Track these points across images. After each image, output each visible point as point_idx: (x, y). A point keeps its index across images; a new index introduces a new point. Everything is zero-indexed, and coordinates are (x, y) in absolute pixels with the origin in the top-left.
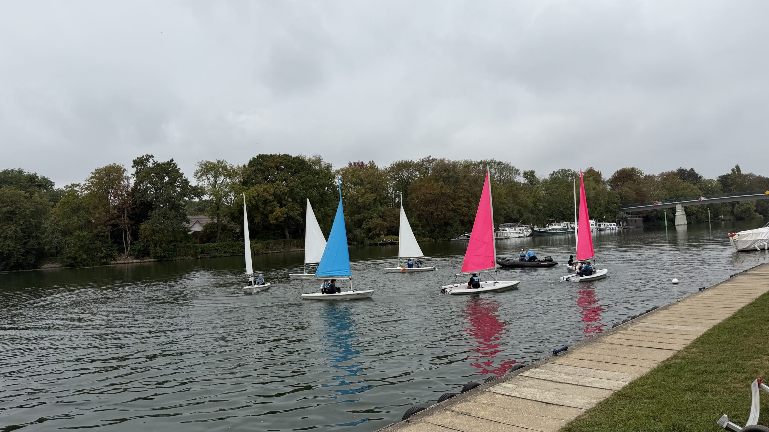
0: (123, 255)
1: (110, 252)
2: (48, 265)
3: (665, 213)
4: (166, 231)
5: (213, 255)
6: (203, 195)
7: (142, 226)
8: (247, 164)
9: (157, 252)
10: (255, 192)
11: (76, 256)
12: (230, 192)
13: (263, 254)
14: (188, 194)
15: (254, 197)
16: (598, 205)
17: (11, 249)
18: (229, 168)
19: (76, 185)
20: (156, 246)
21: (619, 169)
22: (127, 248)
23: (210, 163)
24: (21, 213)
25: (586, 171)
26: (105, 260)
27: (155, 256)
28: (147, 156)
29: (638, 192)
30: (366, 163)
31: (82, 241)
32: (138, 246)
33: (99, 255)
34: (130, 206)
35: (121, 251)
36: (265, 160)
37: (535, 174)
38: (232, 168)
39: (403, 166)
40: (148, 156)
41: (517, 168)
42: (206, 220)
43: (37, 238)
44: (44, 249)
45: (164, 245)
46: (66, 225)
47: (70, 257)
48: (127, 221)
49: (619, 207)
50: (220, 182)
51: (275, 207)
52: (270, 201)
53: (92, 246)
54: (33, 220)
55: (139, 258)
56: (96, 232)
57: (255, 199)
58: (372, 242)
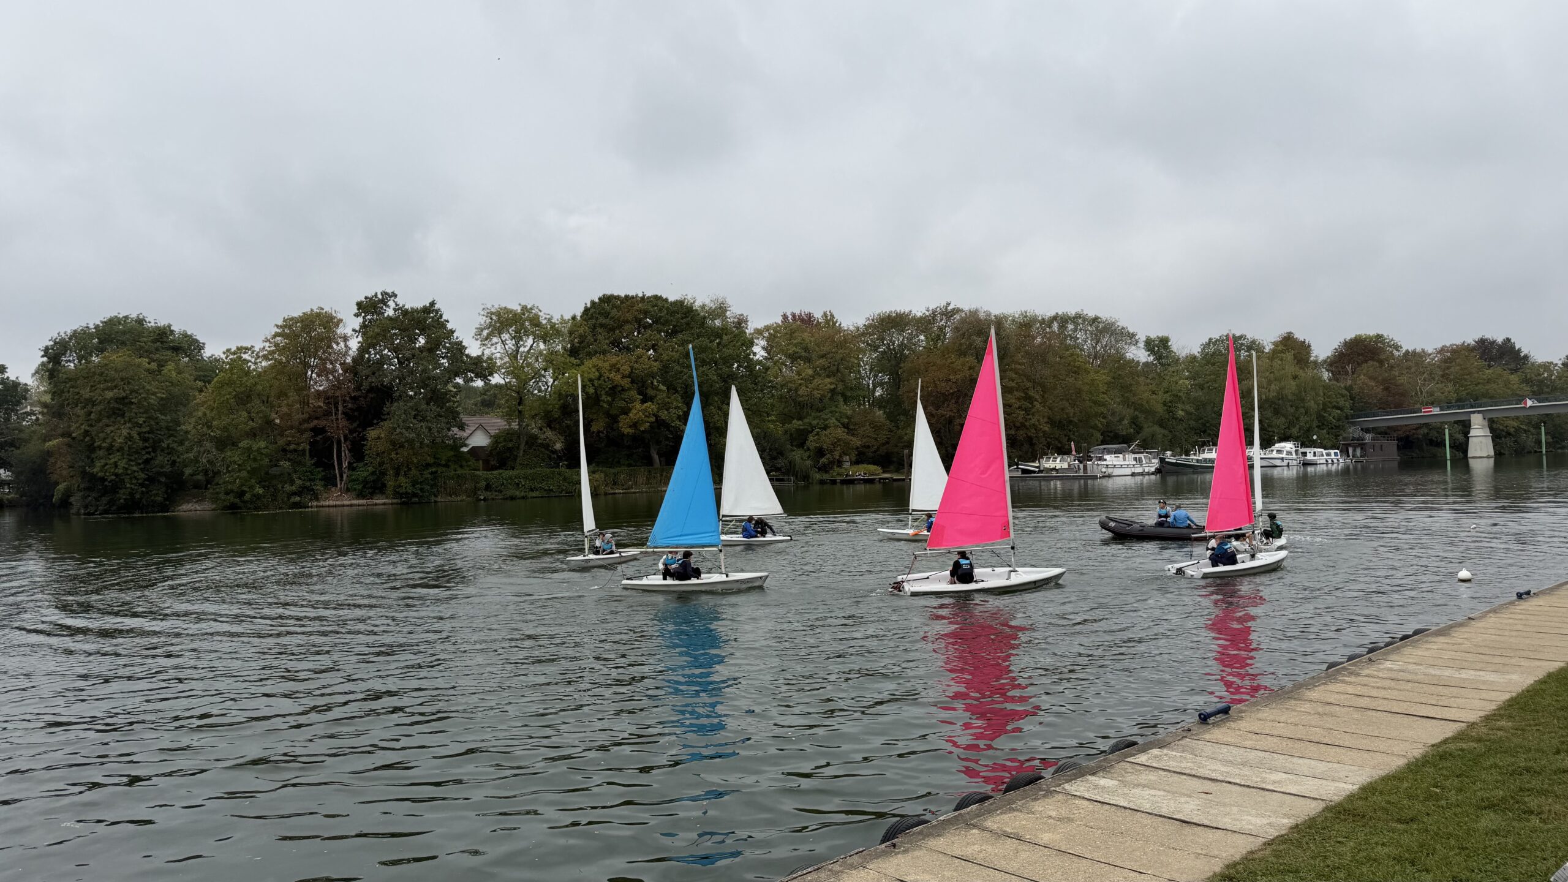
0: (333, 489)
1: (308, 484)
2: (190, 505)
3: (1447, 431)
4: (418, 444)
5: (509, 493)
6: (491, 374)
7: (372, 433)
8: (579, 314)
9: (400, 486)
10: (593, 370)
11: (244, 488)
12: (545, 370)
13: (606, 494)
14: (463, 373)
15: (591, 380)
16: (1303, 411)
17: (121, 471)
18: (544, 322)
19: (246, 348)
20: (397, 474)
21: (1350, 336)
22: (341, 476)
23: (507, 311)
24: (139, 402)
25: (1279, 339)
26: (297, 499)
27: (397, 494)
28: (384, 293)
29: (1388, 386)
30: (818, 315)
31: (255, 460)
32: (363, 473)
33: (288, 488)
34: (349, 393)
35: (330, 481)
36: (614, 306)
37: (1170, 344)
38: (549, 320)
39: (893, 322)
40: (386, 294)
41: (1131, 331)
42: (497, 423)
43: (170, 451)
44: (182, 473)
45: (414, 471)
46: (224, 427)
47: (232, 491)
48: (343, 422)
49: (1347, 418)
50: (526, 349)
51: (633, 401)
52: (623, 390)
53: (274, 471)
54: (163, 417)
55: (364, 497)
56: (281, 442)
57: (593, 385)
58: (826, 477)
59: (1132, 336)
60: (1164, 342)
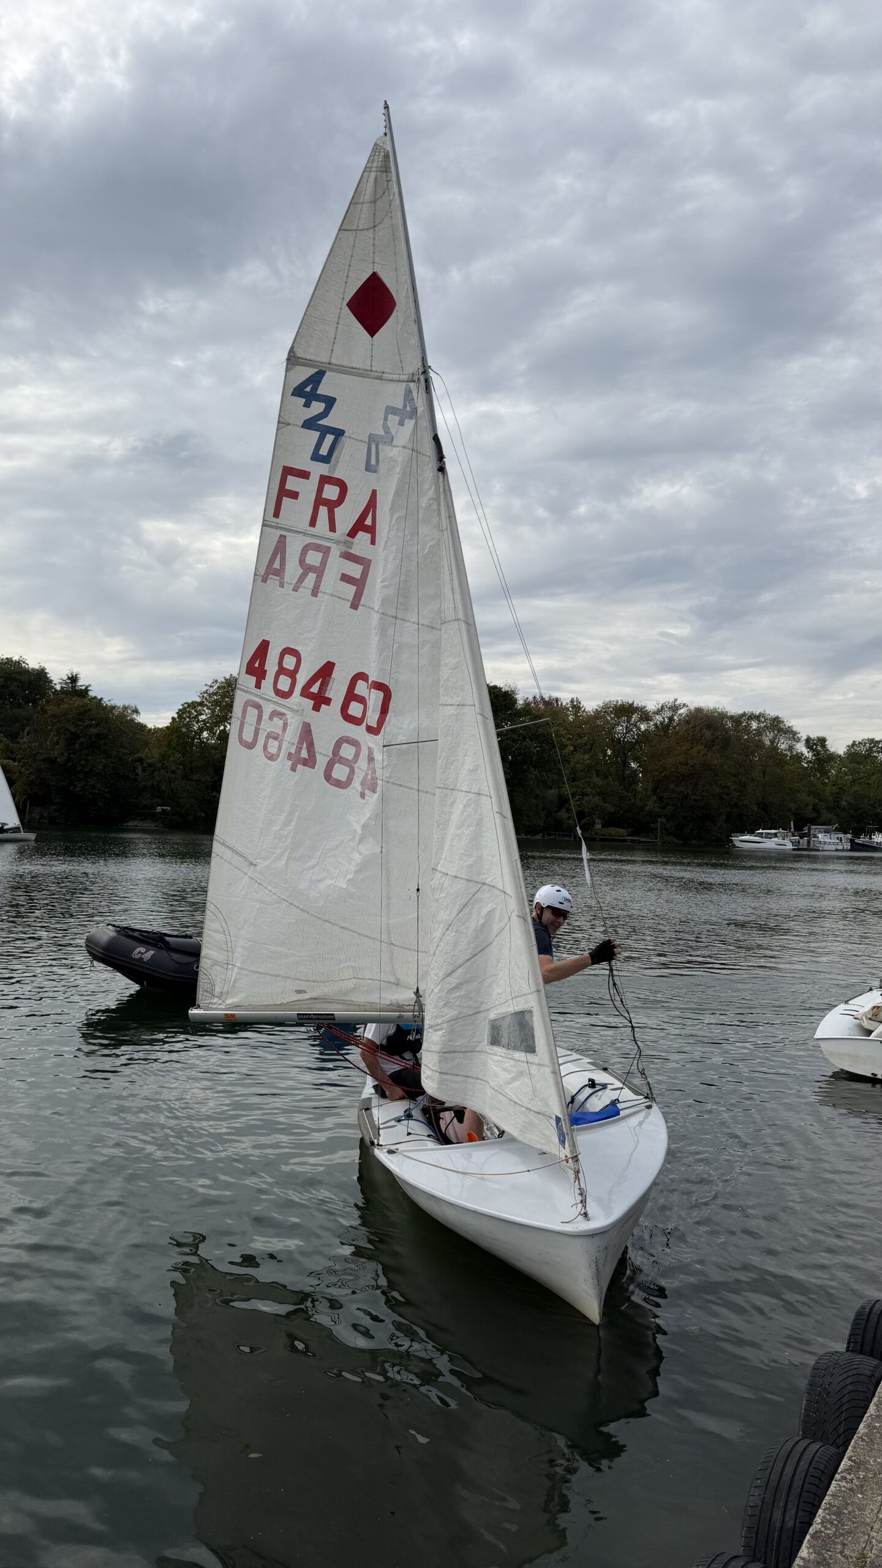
30: (565, 700)
37: (827, 743)
41: (795, 729)
59: (795, 733)
60: (822, 741)
